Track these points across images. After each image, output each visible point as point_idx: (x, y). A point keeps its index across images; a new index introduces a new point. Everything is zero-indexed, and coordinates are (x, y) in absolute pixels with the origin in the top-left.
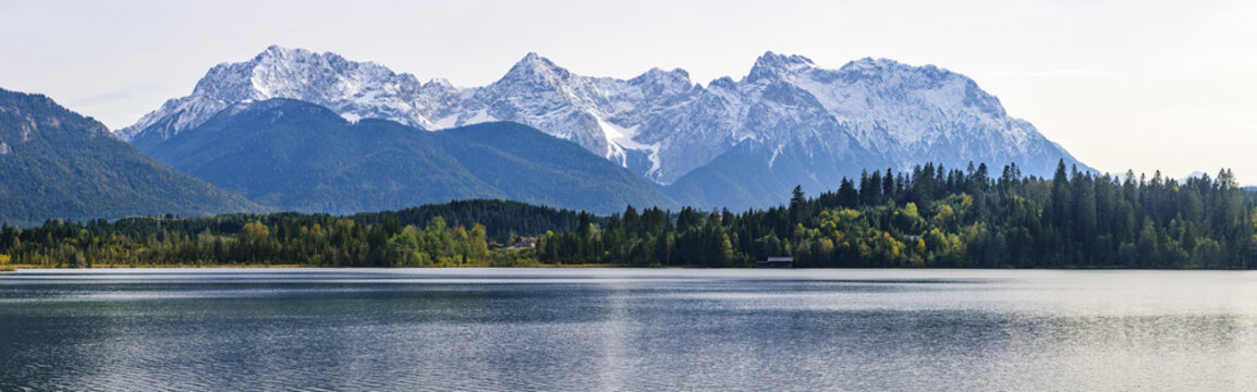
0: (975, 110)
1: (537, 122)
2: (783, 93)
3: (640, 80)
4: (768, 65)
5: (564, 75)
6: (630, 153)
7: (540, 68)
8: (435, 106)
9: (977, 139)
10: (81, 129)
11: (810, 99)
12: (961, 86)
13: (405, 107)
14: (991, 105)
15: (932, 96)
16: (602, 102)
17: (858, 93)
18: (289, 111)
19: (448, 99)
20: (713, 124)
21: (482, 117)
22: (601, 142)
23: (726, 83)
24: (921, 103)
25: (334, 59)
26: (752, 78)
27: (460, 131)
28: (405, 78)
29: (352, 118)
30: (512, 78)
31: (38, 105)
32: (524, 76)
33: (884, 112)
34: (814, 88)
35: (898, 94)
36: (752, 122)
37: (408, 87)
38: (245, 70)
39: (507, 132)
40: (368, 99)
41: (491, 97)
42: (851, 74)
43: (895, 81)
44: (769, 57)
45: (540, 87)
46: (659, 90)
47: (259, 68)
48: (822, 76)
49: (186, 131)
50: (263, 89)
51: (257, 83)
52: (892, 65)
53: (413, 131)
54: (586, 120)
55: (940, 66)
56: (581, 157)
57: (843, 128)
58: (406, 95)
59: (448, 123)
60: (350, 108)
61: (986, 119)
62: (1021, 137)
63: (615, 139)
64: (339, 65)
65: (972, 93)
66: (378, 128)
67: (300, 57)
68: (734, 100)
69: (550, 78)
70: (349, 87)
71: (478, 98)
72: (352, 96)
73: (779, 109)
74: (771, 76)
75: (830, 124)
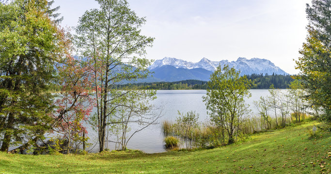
0: (270, 65)
1: (206, 68)
2: (242, 63)
3: (221, 62)
4: (240, 59)
5: (210, 61)
7: (206, 60)
8: (190, 65)
11: (246, 64)
12: (268, 62)
13: (185, 66)
14: (273, 64)
15: (264, 63)
17: (253, 63)
18: (168, 66)
19: (192, 64)
21: (197, 67)
23: (233, 62)
24: (262, 64)
25: (175, 59)
26: (237, 61)
27: (194, 69)
28: (185, 61)
29: (177, 67)
30: (201, 61)
32: (203, 61)
33: (257, 66)
34: (246, 62)
35: (259, 63)
36: (238, 68)
37: (186, 63)
38: (161, 61)
39: (201, 70)
40: (180, 65)
41: (198, 64)
42: (252, 60)
43: (258, 61)
44: (240, 58)
45: (206, 63)
46: (223, 63)
47: (164, 60)
48: (247, 60)
49: (152, 70)
50: (164, 63)
51: (163, 62)
52: (258, 59)
53: (186, 70)
54: (213, 68)
57: (251, 68)
58: (185, 64)
59: (192, 68)
60: (177, 66)
61: (272, 66)
62: (277, 69)
64: (175, 60)
65: (270, 63)
66: (181, 69)
67: (170, 59)
68: (235, 64)
69: (207, 62)
70: (177, 63)
71: (196, 64)
72: (177, 64)
73: (241, 66)
74: (240, 61)
75: (249, 68)
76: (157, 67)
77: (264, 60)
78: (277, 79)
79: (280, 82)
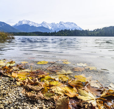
1: (44, 26)
2: (61, 24)
5: (46, 23)
11: (63, 25)
14: (76, 25)
15: (72, 25)
16: (49, 25)
19: (38, 24)
20: (57, 27)
21: (40, 26)
22: (49, 28)
23: (57, 24)
26: (59, 23)
29: (31, 26)
32: (43, 23)
33: (69, 26)
35: (70, 24)
36: (59, 27)
37: (35, 23)
38: (22, 21)
39: (42, 27)
40: (32, 24)
41: (41, 24)
42: (66, 23)
45: (44, 24)
48: (64, 23)
49: (18, 26)
50: (24, 23)
52: (69, 22)
53: (35, 27)
56: (47, 29)
58: (35, 24)
59: (38, 26)
62: (78, 28)
63: (50, 28)
64: (29, 21)
65: (75, 24)
66: (33, 26)
67: (26, 21)
68: (58, 25)
70: (30, 23)
71: (40, 24)
73: (61, 26)
74: (61, 23)
75: (65, 27)
76: (20, 25)
77: (72, 23)
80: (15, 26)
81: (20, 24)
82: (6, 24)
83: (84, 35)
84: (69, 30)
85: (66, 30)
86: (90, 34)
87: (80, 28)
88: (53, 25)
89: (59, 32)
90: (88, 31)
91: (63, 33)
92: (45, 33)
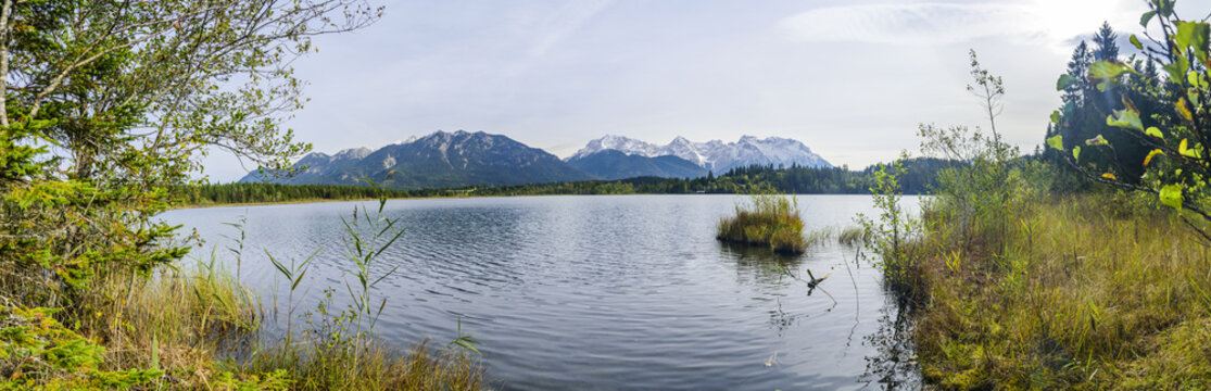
0: (802, 151)
1: (680, 155)
2: (748, 146)
3: (708, 143)
4: (744, 139)
5: (688, 142)
6: (706, 164)
7: (681, 140)
8: (652, 151)
9: (803, 159)
10: (551, 159)
11: (756, 148)
12: (798, 144)
13: (644, 151)
14: (807, 150)
15: (790, 147)
16: (698, 150)
17: (770, 146)
18: (611, 152)
19: (656, 149)
20: (728, 156)
21: (665, 153)
22: (698, 161)
23: (732, 144)
24: (787, 149)
25: (624, 138)
26: (739, 143)
27: (659, 157)
28: (644, 143)
29: (628, 154)
30: (673, 143)
31: (540, 151)
32: (676, 142)
33: (777, 152)
34: (757, 145)
35: (781, 146)
36: (739, 155)
37: (645, 146)
38: (600, 141)
39: (672, 158)
40: (634, 149)
41: (668, 148)
42: (768, 141)
43: (780, 143)
44: (744, 137)
45: (681, 146)
46: (714, 146)
47: (603, 141)
48: (759, 142)
49: (583, 159)
50: (604, 146)
51: (603, 144)
52: (779, 139)
53: (646, 158)
54: (694, 155)
55: (794, 139)
56: (692, 165)
57: (765, 156)
58: (644, 148)
59: (656, 155)
60: (628, 152)
61: (806, 154)
62: (815, 158)
63: (702, 160)
64: (626, 140)
65: (802, 146)
66: (635, 157)
67: (615, 138)
68: (735, 149)
69: (684, 143)
70: (628, 146)
71: (664, 148)
72: (629, 149)
73: (747, 151)
74: (745, 142)
75: (762, 156)
76: (592, 154)
77: (791, 142)
78: (799, 176)
79: (806, 181)
80: (574, 159)
81: (591, 151)
82: (544, 153)
83: (828, 187)
84: (770, 169)
85: (755, 170)
86: (852, 185)
87: (820, 159)
88: (713, 151)
89: (727, 175)
90: (846, 170)
91: (743, 182)
92: (669, 181)
